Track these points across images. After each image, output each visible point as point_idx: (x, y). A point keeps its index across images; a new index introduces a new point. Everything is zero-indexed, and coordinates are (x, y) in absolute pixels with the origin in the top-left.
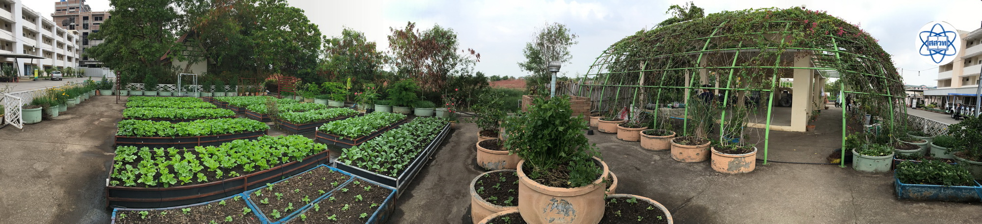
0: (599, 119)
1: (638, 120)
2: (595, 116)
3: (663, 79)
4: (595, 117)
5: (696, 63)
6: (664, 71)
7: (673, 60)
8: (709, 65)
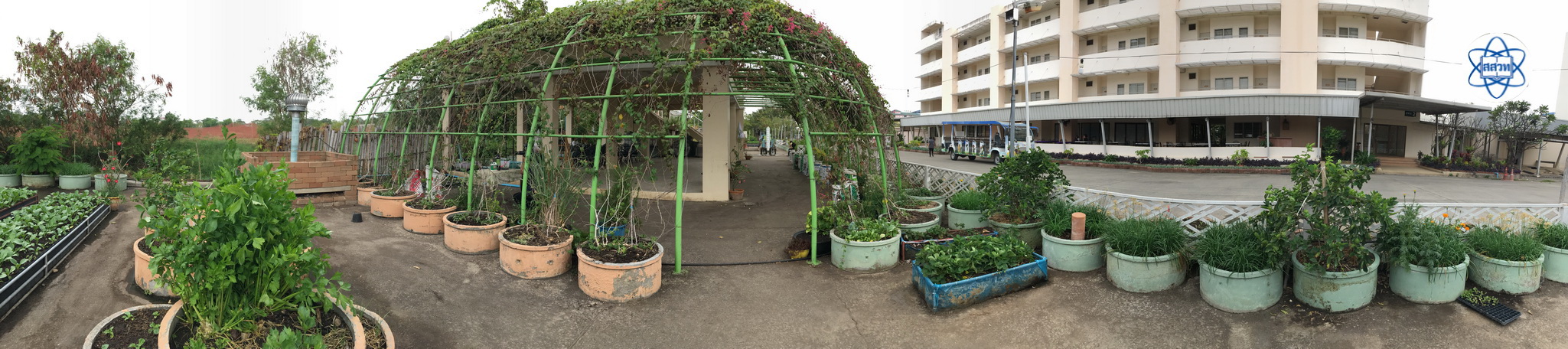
0: (372, 193)
1: (440, 193)
2: (367, 186)
3: (482, 119)
4: (367, 189)
5: (541, 91)
6: (484, 105)
7: (499, 86)
8: (563, 95)
